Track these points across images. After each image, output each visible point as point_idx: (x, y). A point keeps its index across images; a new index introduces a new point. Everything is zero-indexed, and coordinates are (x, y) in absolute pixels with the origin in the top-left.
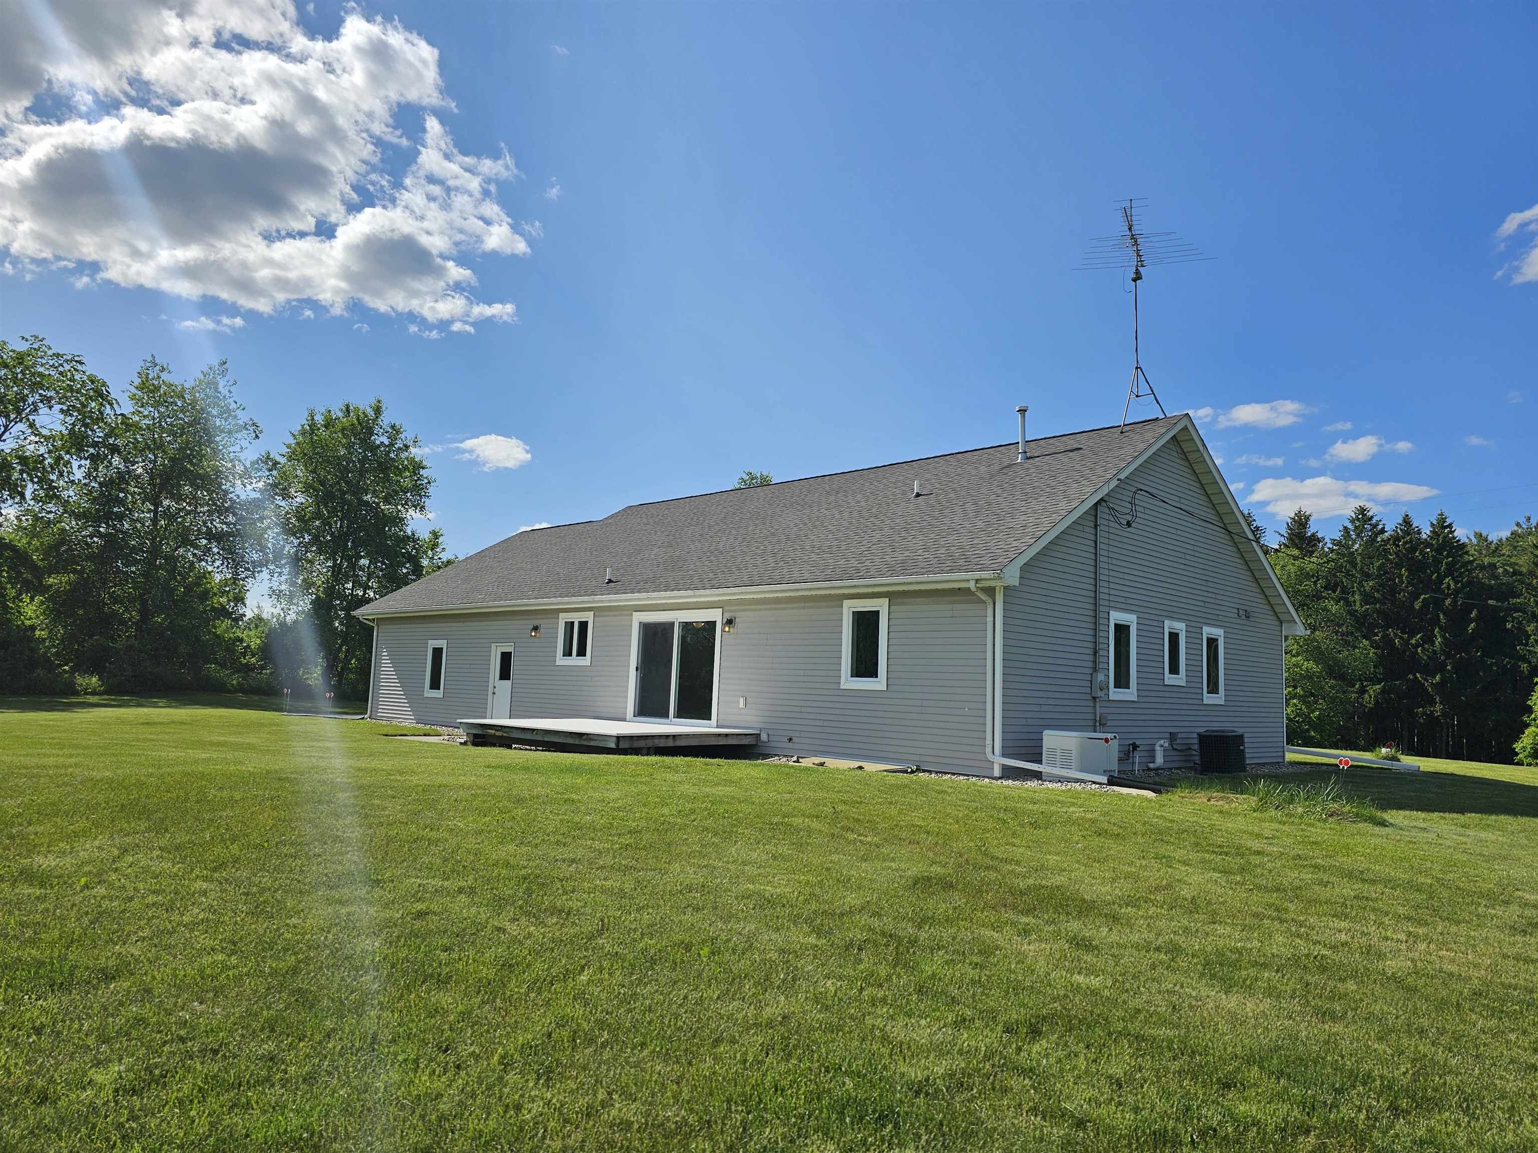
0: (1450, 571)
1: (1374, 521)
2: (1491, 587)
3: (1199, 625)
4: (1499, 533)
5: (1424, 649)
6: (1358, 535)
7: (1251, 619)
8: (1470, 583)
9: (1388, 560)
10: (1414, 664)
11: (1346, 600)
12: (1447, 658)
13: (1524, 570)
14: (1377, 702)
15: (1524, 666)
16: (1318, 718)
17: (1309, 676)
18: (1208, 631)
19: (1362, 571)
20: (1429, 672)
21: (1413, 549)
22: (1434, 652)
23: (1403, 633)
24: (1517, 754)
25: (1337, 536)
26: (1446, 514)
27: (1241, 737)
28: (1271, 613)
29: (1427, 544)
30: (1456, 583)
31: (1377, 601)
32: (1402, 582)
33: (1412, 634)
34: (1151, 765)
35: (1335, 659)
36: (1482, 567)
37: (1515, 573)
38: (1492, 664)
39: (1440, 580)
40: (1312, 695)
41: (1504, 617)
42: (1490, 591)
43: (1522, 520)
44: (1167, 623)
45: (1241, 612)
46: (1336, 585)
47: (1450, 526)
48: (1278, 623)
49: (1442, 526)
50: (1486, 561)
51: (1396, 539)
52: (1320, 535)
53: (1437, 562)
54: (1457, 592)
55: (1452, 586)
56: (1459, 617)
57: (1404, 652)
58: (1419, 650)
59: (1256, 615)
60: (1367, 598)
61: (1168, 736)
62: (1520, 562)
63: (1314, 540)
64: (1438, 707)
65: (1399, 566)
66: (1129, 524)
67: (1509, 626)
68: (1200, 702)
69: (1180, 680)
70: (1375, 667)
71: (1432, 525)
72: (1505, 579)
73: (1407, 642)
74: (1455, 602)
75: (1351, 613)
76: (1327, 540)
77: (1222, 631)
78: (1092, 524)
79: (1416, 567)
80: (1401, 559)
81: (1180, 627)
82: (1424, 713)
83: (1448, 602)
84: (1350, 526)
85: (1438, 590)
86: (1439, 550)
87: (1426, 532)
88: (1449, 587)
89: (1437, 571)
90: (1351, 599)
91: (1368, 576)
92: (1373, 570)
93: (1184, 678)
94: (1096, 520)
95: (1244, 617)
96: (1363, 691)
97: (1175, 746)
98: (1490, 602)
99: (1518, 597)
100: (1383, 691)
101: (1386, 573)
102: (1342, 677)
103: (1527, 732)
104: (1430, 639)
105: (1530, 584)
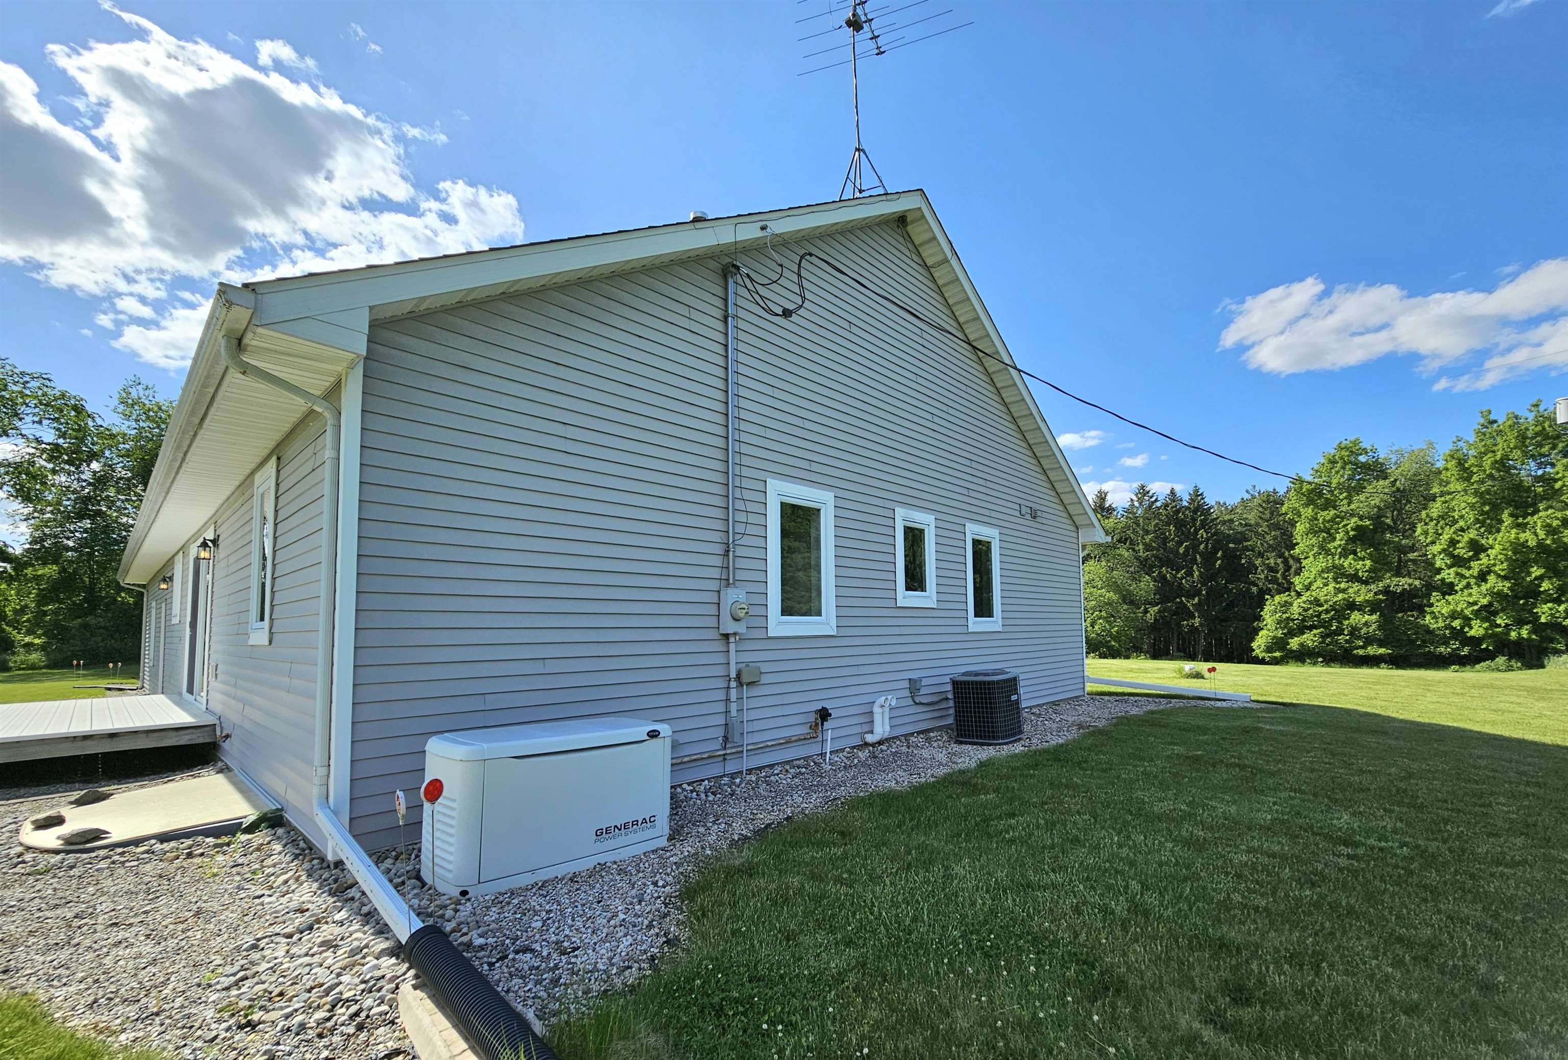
0: (1203, 526)
1: (1150, 494)
2: (1229, 535)
3: (962, 521)
4: (1233, 499)
5: (1187, 581)
6: (1140, 504)
7: (1038, 519)
8: (1215, 534)
9: (1160, 520)
10: (1180, 591)
11: (1134, 550)
12: (1202, 586)
13: (1253, 522)
14: (1155, 620)
15: (1254, 589)
16: (1117, 632)
17: (1109, 604)
18: (974, 530)
19: (1143, 529)
20: (1190, 596)
21: (1178, 512)
22: (1194, 582)
23: (1172, 570)
24: (1254, 650)
25: (1127, 505)
26: (1199, 486)
27: (1014, 680)
28: (1065, 515)
29: (1187, 508)
30: (1207, 533)
31: (1153, 549)
32: (1170, 535)
33: (1178, 571)
34: (870, 738)
35: (1127, 590)
36: (1224, 523)
37: (1246, 525)
38: (1233, 588)
39: (1196, 532)
40: (1113, 616)
41: (1240, 555)
42: (1229, 539)
43: (1250, 488)
44: (900, 512)
45: (1024, 510)
46: (1126, 540)
47: (1202, 494)
48: (1073, 528)
49: (1197, 494)
50: (1227, 517)
51: (1166, 506)
52: (1114, 506)
53: (1194, 520)
54: (1208, 540)
55: (1205, 536)
56: (1209, 557)
57: (1173, 583)
58: (1184, 581)
59: (1045, 515)
60: (1148, 547)
61: (906, 684)
62: (1250, 517)
63: (1110, 510)
64: (1197, 620)
65: (1168, 524)
66: (787, 313)
67: (1243, 561)
68: (964, 630)
69: (927, 598)
70: (1155, 594)
71: (1190, 494)
72: (1240, 529)
73: (1175, 576)
74: (1207, 546)
75: (1137, 558)
76: (1120, 509)
77: (997, 531)
78: (718, 314)
79: (1180, 525)
80: (1169, 519)
81: (925, 520)
82: (1188, 625)
83: (1202, 547)
84: (1135, 498)
85: (1196, 539)
86: (1195, 512)
87: (1186, 497)
88: (1202, 537)
89: (1194, 525)
90: (1137, 548)
91: (1147, 532)
92: (1151, 528)
93: (934, 597)
94: (726, 306)
95: (1028, 517)
96: (1146, 611)
97: (917, 700)
98: (1231, 545)
99: (1249, 541)
100: (1159, 611)
101: (1160, 529)
102: (1132, 603)
103: (1261, 633)
104: (1190, 573)
105: (1257, 532)
